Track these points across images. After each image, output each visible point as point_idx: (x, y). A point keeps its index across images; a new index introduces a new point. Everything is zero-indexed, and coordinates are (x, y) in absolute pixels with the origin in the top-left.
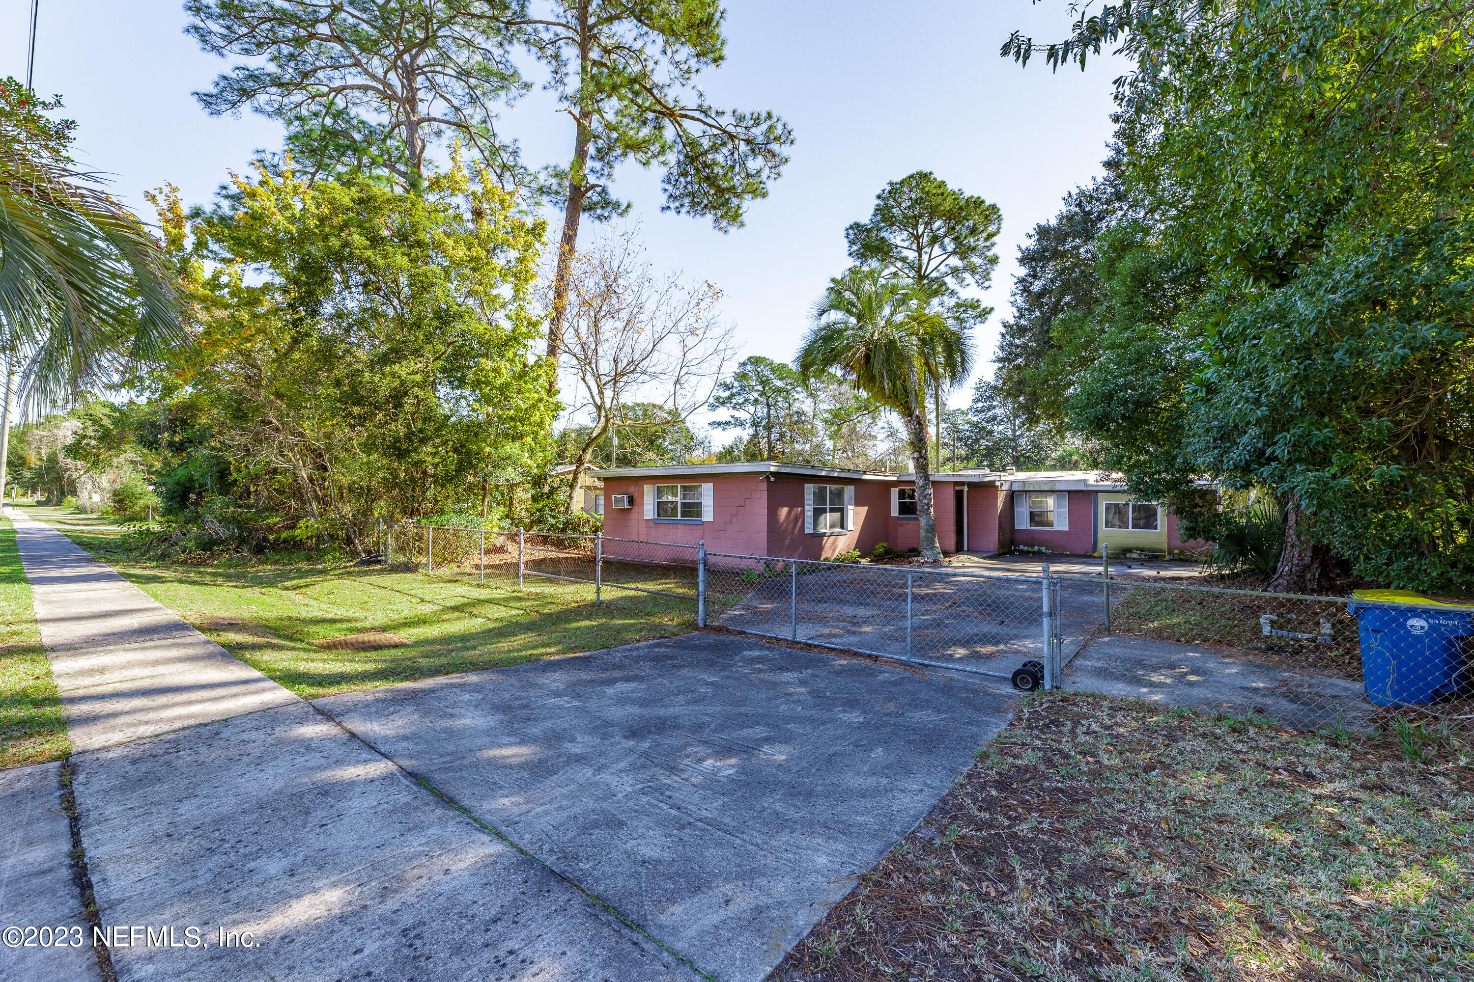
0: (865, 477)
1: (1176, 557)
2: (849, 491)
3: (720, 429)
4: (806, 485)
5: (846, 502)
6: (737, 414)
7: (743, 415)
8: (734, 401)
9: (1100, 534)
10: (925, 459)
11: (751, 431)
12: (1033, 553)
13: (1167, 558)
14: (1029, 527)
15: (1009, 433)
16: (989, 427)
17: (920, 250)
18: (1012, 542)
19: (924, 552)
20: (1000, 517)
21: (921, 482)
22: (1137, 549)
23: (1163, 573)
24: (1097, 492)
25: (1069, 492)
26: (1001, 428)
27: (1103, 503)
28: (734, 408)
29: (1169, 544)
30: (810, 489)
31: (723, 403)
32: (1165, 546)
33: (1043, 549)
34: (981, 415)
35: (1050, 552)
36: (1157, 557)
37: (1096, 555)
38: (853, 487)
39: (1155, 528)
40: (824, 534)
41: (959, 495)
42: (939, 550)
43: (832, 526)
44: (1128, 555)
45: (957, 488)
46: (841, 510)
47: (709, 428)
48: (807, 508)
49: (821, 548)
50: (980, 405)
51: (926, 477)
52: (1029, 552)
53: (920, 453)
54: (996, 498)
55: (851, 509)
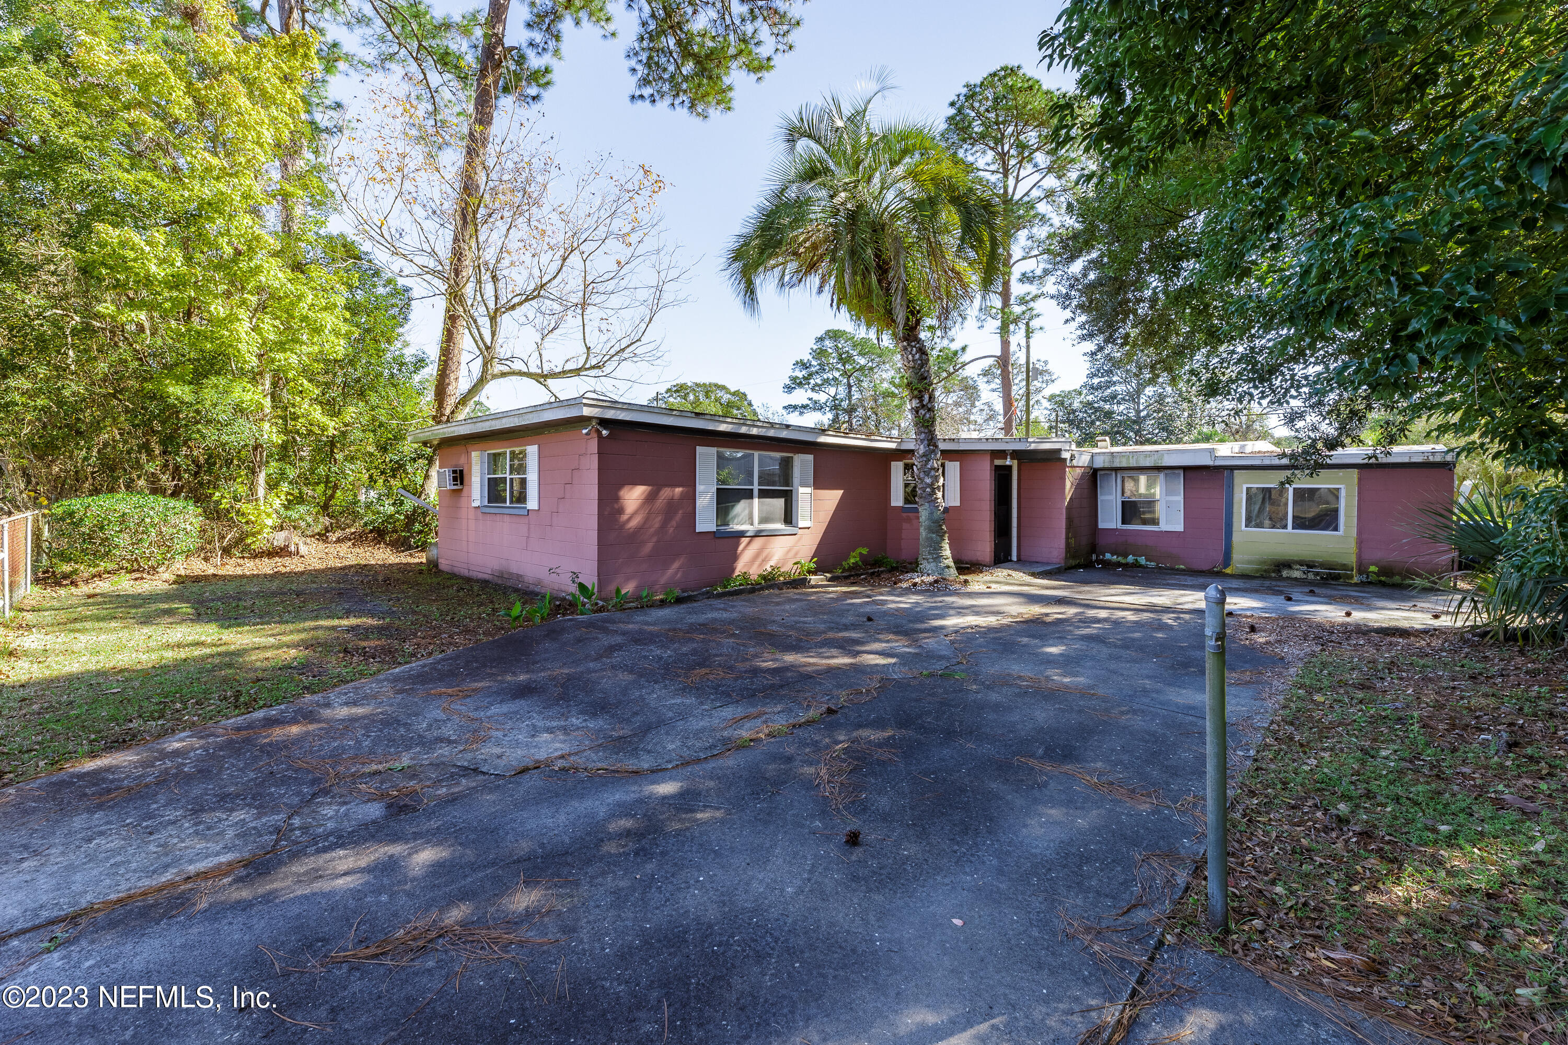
0: (823, 439)
1: (1373, 578)
2: (803, 463)
3: (797, 413)
4: (700, 450)
5: (796, 479)
6: (815, 396)
7: (822, 397)
8: (812, 381)
9: (1236, 538)
10: (931, 410)
11: (830, 416)
12: (1126, 566)
13: (1356, 580)
14: (1119, 525)
15: (1132, 414)
16: (1107, 407)
17: (1006, 174)
18: (1093, 548)
19: (925, 565)
20: (1069, 508)
21: (922, 449)
22: (1301, 563)
23: (1359, 616)
24: (1232, 468)
25: (1186, 469)
26: (1122, 407)
27: (1243, 486)
28: (813, 389)
29: (1359, 556)
30: (706, 456)
31: (800, 384)
32: (1352, 560)
33: (1142, 560)
34: (1099, 394)
35: (1152, 564)
36: (1337, 577)
37: (1228, 571)
38: (810, 457)
39: (1336, 529)
40: (741, 534)
41: (1002, 477)
42: (950, 562)
43: (763, 520)
44: (1285, 573)
45: (998, 462)
46: (788, 496)
47: (784, 412)
48: (700, 488)
49: (735, 557)
50: (1096, 381)
51: (932, 441)
52: (1119, 564)
53: (921, 399)
54: (1063, 479)
55: (804, 493)
